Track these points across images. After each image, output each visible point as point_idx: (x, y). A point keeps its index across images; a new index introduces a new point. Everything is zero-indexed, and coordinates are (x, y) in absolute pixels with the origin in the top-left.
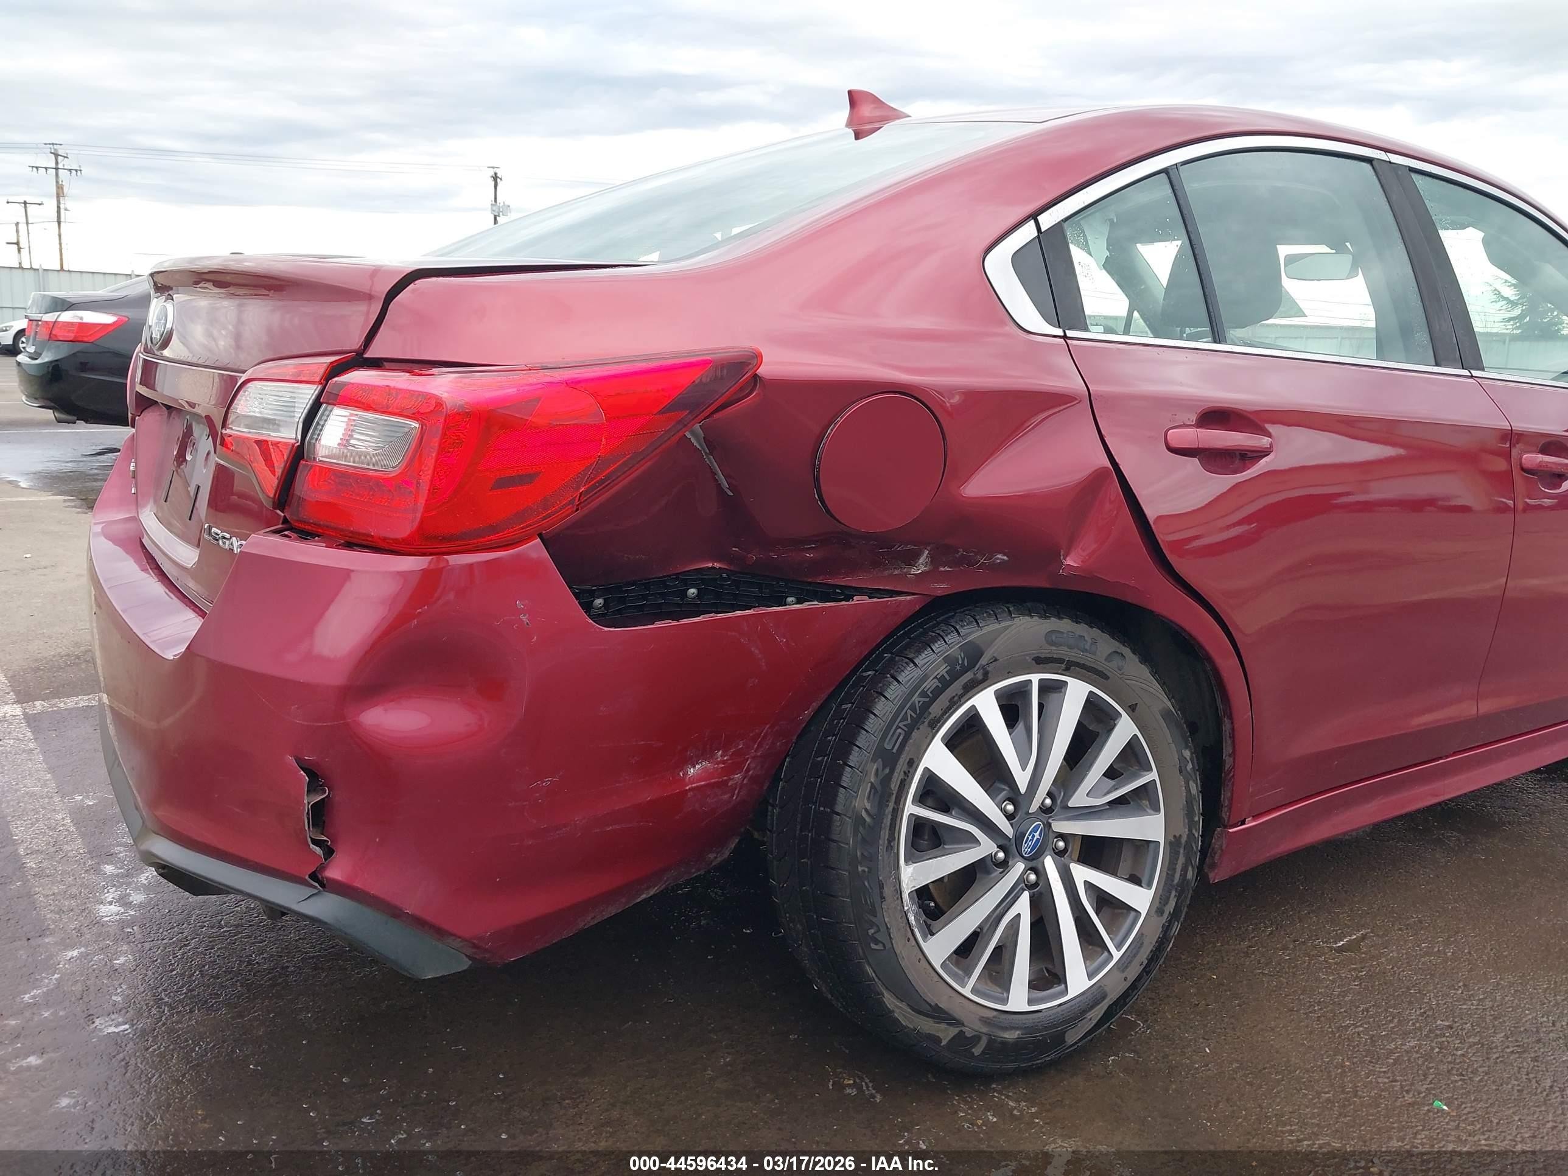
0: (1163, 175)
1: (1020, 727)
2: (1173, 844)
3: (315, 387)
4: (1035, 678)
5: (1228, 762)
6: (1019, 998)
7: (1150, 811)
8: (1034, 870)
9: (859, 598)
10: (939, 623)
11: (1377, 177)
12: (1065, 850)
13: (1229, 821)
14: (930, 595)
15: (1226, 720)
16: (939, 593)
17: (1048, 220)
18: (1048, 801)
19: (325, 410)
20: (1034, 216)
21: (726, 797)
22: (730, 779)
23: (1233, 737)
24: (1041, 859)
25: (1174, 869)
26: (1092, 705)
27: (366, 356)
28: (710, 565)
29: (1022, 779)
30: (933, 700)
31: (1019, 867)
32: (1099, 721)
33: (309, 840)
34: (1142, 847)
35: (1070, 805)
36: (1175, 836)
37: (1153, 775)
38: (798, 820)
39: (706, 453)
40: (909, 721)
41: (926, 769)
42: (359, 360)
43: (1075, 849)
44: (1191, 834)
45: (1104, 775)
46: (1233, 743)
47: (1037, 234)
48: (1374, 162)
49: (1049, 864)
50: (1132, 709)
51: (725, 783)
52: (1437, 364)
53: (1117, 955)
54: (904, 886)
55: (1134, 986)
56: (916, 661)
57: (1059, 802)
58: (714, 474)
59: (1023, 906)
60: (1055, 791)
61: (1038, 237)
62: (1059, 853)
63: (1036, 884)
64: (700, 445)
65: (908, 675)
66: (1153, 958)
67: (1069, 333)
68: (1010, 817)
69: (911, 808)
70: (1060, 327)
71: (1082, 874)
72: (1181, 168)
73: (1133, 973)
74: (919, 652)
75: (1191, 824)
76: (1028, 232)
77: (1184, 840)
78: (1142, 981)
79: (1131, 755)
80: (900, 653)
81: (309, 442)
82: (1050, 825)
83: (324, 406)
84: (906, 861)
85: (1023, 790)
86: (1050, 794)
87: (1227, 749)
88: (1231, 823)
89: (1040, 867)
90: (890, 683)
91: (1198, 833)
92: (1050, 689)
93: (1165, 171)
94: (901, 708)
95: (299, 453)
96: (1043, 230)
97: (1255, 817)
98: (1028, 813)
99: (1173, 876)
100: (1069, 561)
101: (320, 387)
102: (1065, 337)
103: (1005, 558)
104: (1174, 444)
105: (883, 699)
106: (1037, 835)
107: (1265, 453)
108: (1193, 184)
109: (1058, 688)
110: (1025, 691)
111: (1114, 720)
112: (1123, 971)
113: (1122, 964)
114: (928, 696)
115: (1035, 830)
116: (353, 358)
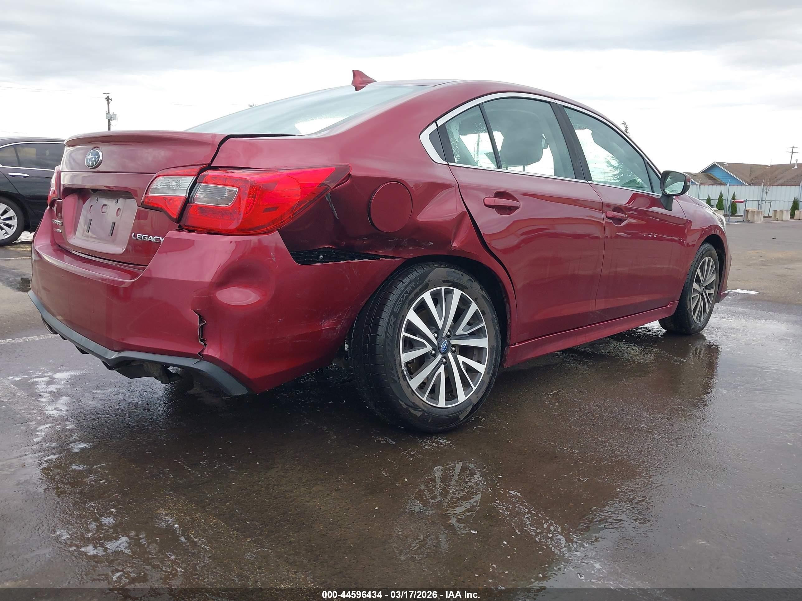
0: (478, 106)
1: (439, 306)
2: (491, 348)
3: (193, 177)
4: (443, 288)
5: (509, 321)
6: (442, 403)
7: (483, 337)
8: (444, 358)
9: (382, 258)
10: (409, 269)
11: (552, 109)
12: (455, 351)
13: (510, 343)
14: (406, 258)
15: (507, 305)
16: (409, 257)
17: (440, 122)
18: (449, 333)
19: (198, 185)
20: (435, 121)
21: (335, 334)
22: (336, 327)
23: (510, 311)
24: (447, 354)
25: (492, 358)
26: (462, 298)
27: (212, 165)
28: (328, 246)
29: (440, 324)
30: (410, 294)
31: (440, 356)
32: (464, 304)
33: (199, 339)
34: (480, 350)
35: (456, 334)
36: (492, 346)
37: (484, 324)
38: (362, 341)
39: (330, 203)
40: (402, 302)
41: (408, 319)
42: (210, 167)
43: (458, 350)
44: (497, 345)
45: (467, 324)
46: (510, 313)
47: (436, 128)
48: (551, 103)
49: (450, 355)
50: (476, 300)
51: (335, 328)
52: (576, 178)
53: (474, 388)
54: (402, 361)
55: (481, 400)
56: (403, 281)
57: (452, 333)
58: (333, 211)
59: (442, 369)
60: (450, 329)
61: (437, 128)
62: (453, 352)
63: (446, 362)
64: (329, 200)
65: (401, 286)
66: (487, 390)
67: (450, 164)
68: (436, 338)
69: (403, 333)
70: (446, 161)
71: (461, 359)
72: (484, 104)
73: (481, 394)
74: (404, 278)
75: (497, 341)
76: (433, 127)
77: (495, 347)
78: (484, 398)
79: (476, 318)
80: (396, 279)
81: (192, 197)
82: (449, 342)
83: (198, 183)
84: (402, 352)
85: (440, 328)
86: (449, 331)
87: (508, 316)
88: (511, 344)
89: (447, 357)
90: (394, 289)
91: (500, 346)
92: (448, 292)
93: (478, 105)
94: (399, 297)
95: (188, 201)
96: (439, 126)
97: (519, 343)
98: (442, 337)
99: (492, 360)
100: (455, 245)
101: (196, 177)
102: (448, 165)
103: (432, 243)
104: (487, 203)
105: (392, 294)
106: (445, 345)
107: (517, 208)
108: (488, 110)
109: (451, 292)
110: (440, 293)
111: (470, 304)
112: (477, 394)
113: (477, 392)
114: (408, 293)
115: (445, 343)
116: (207, 167)
